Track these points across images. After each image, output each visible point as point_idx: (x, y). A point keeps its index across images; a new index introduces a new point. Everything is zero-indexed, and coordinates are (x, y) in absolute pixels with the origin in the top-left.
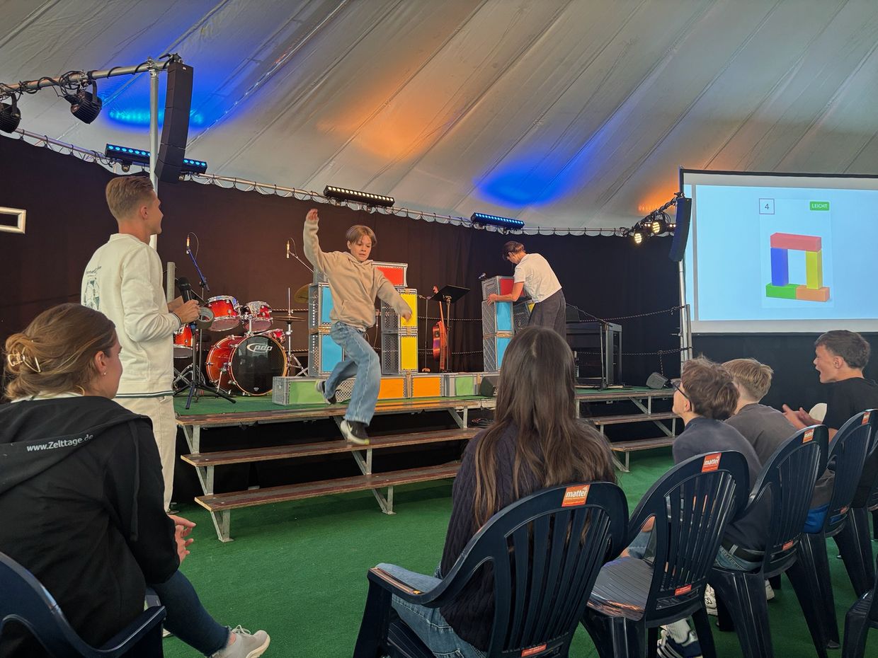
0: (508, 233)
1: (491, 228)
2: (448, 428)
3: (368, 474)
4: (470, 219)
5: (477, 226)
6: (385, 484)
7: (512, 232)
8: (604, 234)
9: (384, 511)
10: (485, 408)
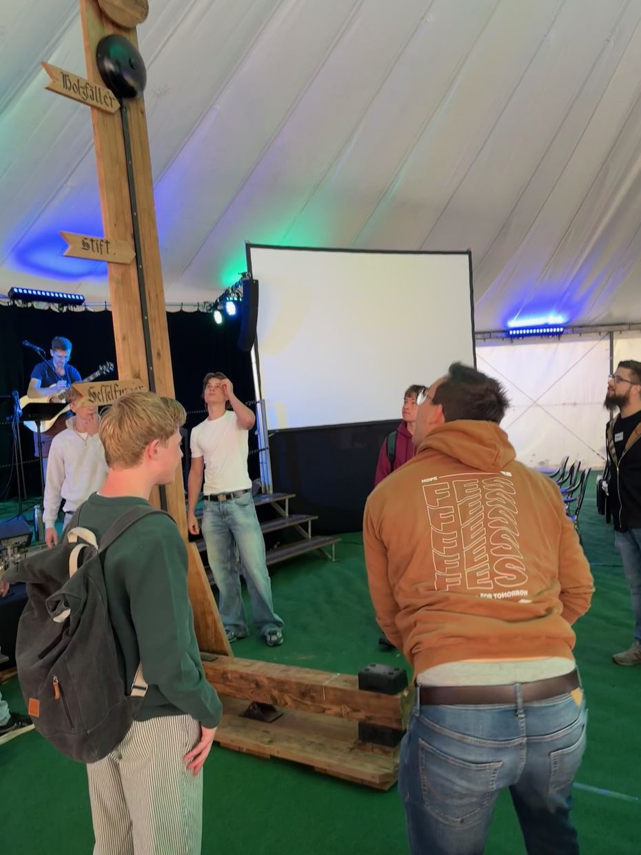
0: (65, 311)
1: (41, 306)
4: (7, 296)
5: (19, 304)
7: (72, 308)
8: (187, 309)
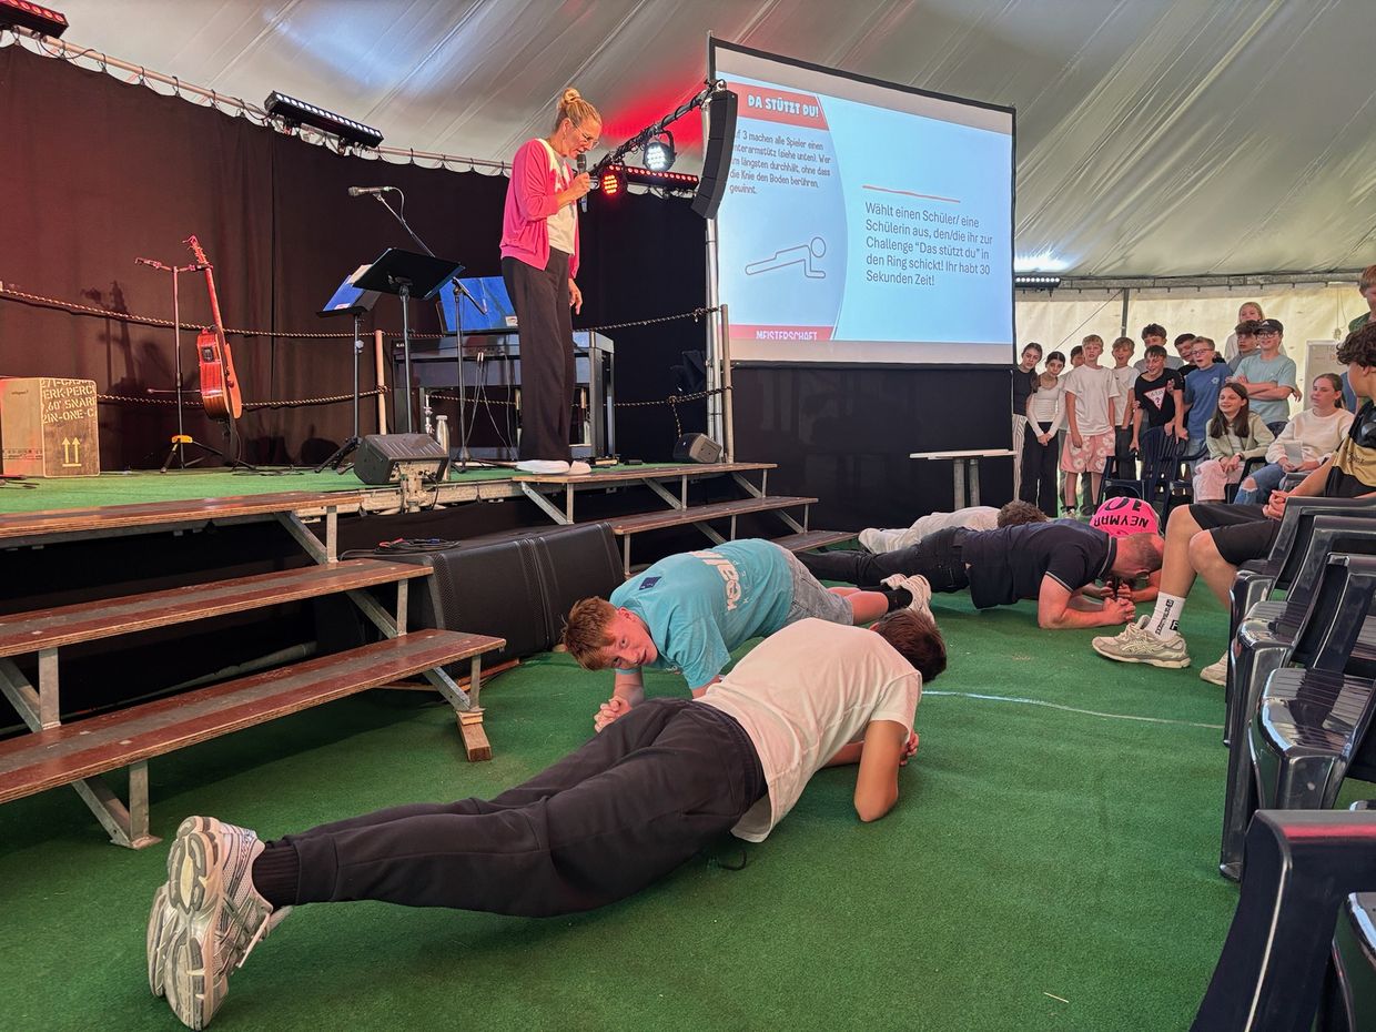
0: (347, 154)
1: (314, 138)
2: (279, 566)
3: (47, 726)
4: (262, 107)
5: (279, 126)
6: (119, 760)
7: (357, 152)
9: (120, 838)
10: (370, 512)
